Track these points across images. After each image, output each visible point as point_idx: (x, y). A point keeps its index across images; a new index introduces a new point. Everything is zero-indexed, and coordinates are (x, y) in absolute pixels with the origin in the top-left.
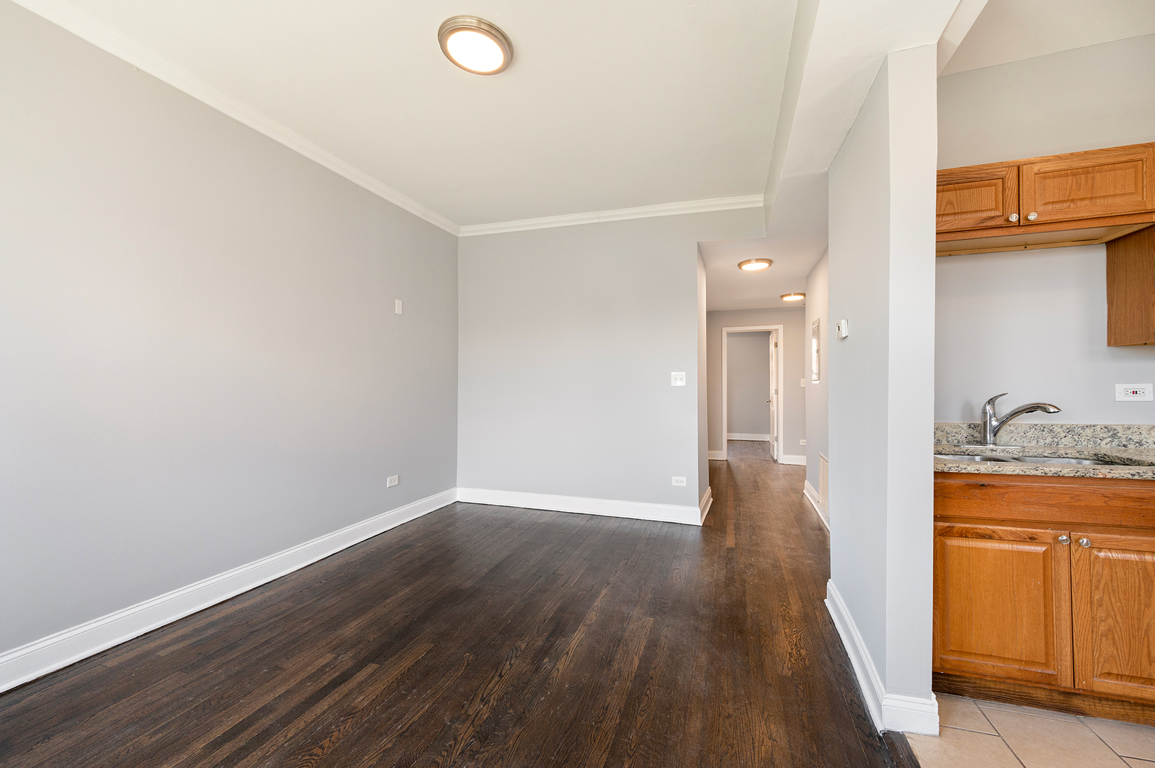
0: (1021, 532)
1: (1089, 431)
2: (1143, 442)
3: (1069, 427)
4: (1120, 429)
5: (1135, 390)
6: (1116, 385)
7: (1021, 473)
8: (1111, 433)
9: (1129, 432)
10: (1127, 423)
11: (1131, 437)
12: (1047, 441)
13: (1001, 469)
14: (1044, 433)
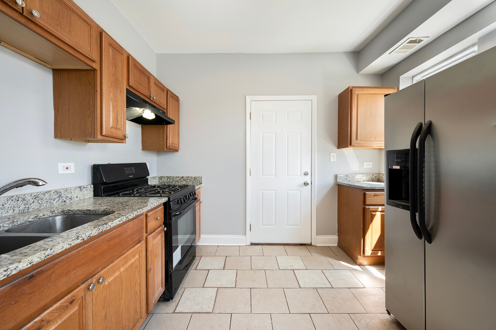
0: (64, 302)
1: (47, 196)
2: (72, 197)
3: (35, 194)
4: (62, 191)
5: (67, 167)
6: (59, 163)
7: (68, 246)
8: (59, 195)
9: (66, 193)
10: (65, 187)
11: (67, 195)
12: (21, 208)
13: (52, 251)
14: (19, 202)
